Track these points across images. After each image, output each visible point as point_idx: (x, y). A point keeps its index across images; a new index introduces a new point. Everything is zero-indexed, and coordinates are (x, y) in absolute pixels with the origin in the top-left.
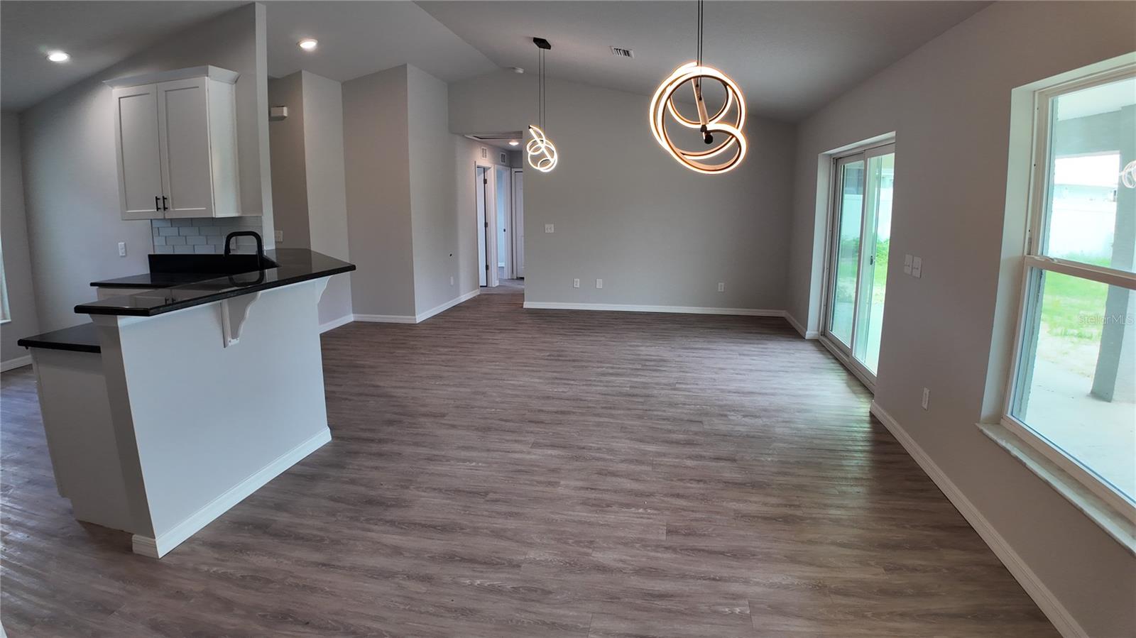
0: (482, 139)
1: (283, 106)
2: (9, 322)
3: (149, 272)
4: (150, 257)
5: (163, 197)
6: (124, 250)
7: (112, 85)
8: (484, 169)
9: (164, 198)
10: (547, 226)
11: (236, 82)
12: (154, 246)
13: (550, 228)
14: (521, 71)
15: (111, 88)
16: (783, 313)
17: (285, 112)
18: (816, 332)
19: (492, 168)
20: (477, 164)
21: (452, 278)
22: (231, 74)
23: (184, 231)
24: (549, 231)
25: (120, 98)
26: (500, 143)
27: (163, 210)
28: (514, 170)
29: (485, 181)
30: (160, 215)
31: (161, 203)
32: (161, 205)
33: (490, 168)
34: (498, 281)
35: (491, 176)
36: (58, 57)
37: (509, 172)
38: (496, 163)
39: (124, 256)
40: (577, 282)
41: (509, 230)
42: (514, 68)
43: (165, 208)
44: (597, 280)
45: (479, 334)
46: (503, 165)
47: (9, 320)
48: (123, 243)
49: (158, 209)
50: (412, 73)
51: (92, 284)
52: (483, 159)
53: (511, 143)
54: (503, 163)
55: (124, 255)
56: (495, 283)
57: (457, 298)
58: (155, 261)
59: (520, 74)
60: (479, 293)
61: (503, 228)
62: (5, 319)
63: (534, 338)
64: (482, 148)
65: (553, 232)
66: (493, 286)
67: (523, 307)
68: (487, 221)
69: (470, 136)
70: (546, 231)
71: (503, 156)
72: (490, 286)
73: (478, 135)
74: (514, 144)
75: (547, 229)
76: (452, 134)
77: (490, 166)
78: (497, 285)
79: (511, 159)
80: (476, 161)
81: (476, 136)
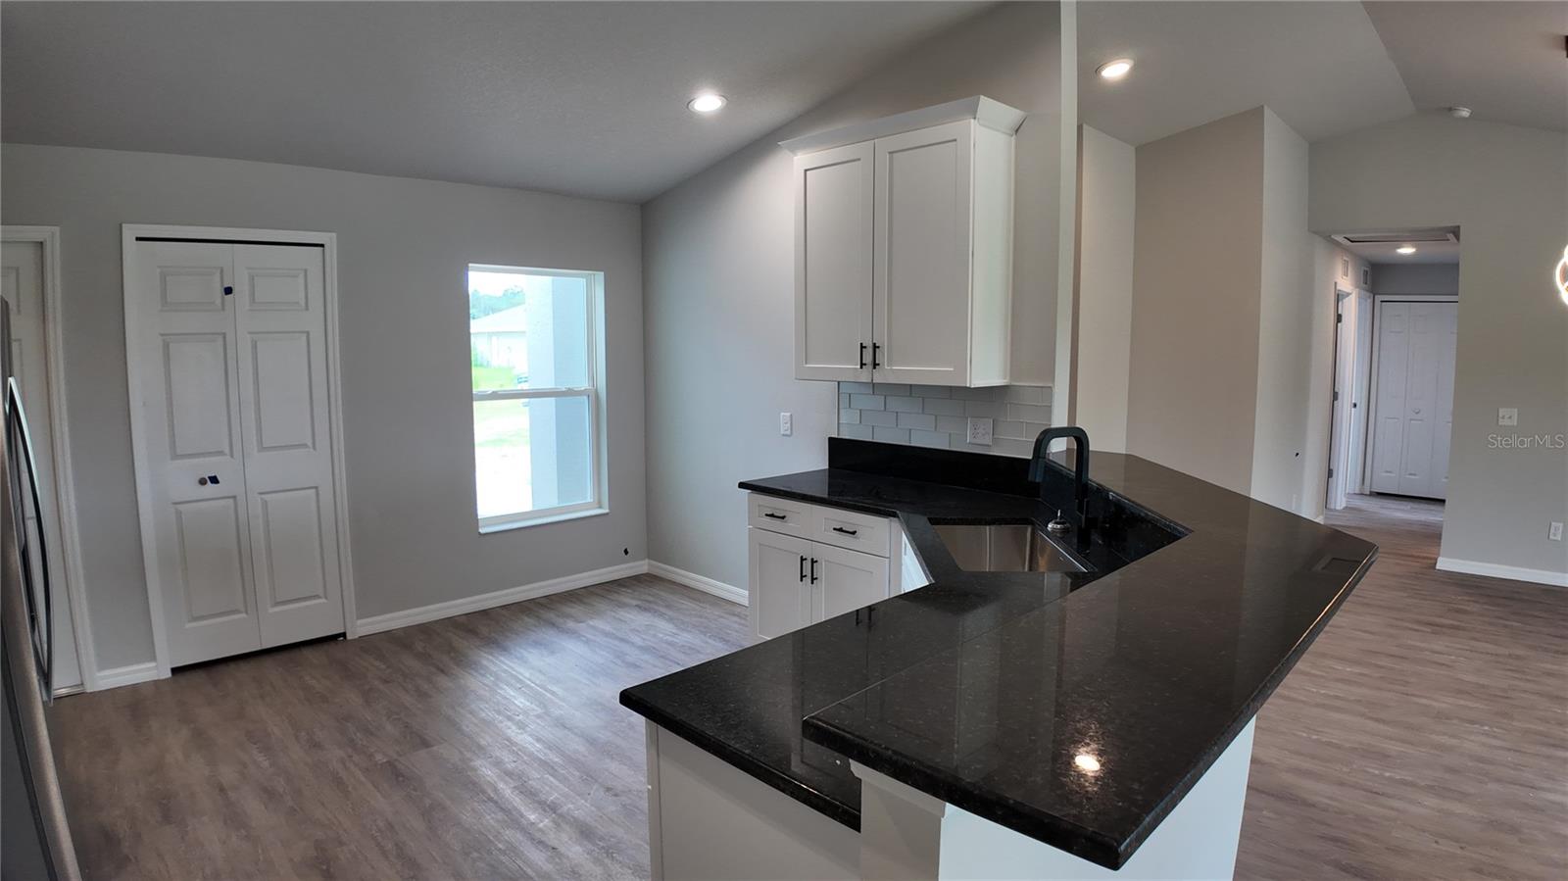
0: (1350, 242)
2: (607, 514)
3: (827, 467)
4: (831, 440)
5: (875, 344)
6: (789, 425)
7: (793, 149)
9: (875, 347)
10: (1502, 412)
11: (1017, 131)
12: (839, 423)
13: (1509, 416)
14: (1465, 113)
15: (791, 154)
19: (1353, 296)
20: (1338, 288)
21: (1294, 495)
22: (1009, 114)
23: (895, 403)
24: (1507, 422)
25: (806, 171)
27: (871, 367)
28: (1379, 298)
29: (1341, 319)
30: (865, 376)
31: (871, 355)
32: (868, 359)
33: (1348, 294)
34: (1344, 499)
35: (1348, 307)
36: (708, 103)
37: (1370, 301)
38: (1357, 287)
39: (786, 435)
40: (1557, 529)
41: (1362, 406)
42: (1450, 109)
43: (875, 365)
47: (607, 511)
48: (788, 414)
49: (862, 365)
50: (1272, 124)
51: (742, 485)
52: (1345, 280)
53: (1399, 250)
54: (1365, 285)
55: (788, 432)
56: (1340, 502)
58: (839, 448)
59: (1464, 119)
61: (1354, 402)
62: (600, 507)
63: (1518, 657)
64: (1345, 258)
65: (1515, 424)
66: (1338, 508)
67: (1437, 568)
68: (1336, 390)
69: (1339, 238)
70: (1500, 420)
71: (1366, 272)
72: (1333, 507)
73: (1353, 235)
74: (1407, 250)
75: (1503, 418)
76: (1315, 233)
77: (1349, 291)
78: (1344, 505)
79: (1378, 277)
80: (1336, 283)
81: (1348, 236)
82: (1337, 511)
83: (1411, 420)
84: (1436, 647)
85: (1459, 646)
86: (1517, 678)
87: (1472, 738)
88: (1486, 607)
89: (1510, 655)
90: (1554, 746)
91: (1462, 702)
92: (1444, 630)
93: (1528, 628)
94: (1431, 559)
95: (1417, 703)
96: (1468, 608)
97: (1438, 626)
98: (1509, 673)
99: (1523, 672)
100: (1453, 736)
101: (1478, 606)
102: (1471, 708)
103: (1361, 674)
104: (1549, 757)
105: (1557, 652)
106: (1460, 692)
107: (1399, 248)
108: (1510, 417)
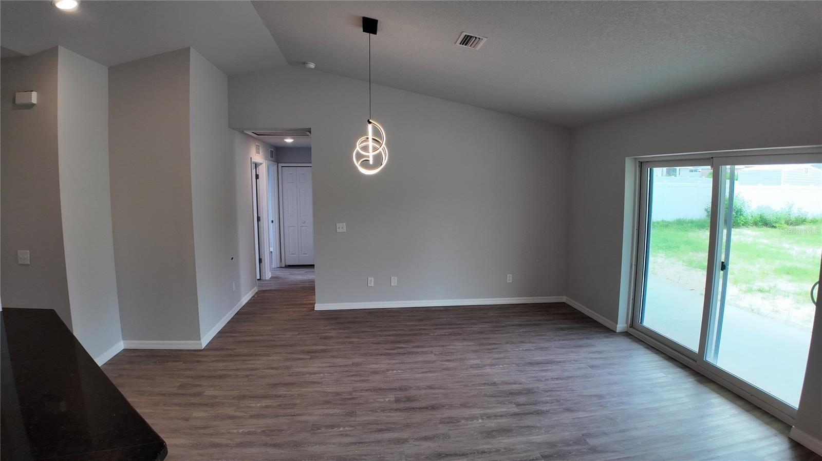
0: (259, 136)
1: (32, 91)
8: (256, 164)
10: (338, 225)
14: (312, 66)
16: (563, 299)
17: (34, 98)
18: (625, 325)
19: (264, 165)
20: (253, 160)
21: (234, 283)
24: (341, 230)
26: (275, 140)
28: (280, 165)
29: (257, 177)
33: (261, 164)
34: (270, 273)
35: (263, 171)
37: (275, 167)
38: (266, 159)
40: (371, 280)
41: (276, 221)
42: (304, 63)
44: (392, 278)
45: (288, 364)
46: (272, 161)
50: (196, 62)
52: (257, 156)
53: (285, 140)
54: (271, 159)
56: (268, 275)
57: (240, 303)
59: (311, 69)
60: (257, 291)
61: (271, 220)
63: (357, 364)
64: (256, 144)
65: (345, 231)
66: (267, 279)
67: (315, 310)
68: (259, 216)
69: (249, 133)
70: (337, 230)
71: (272, 152)
72: (264, 279)
73: (259, 131)
74: (289, 141)
75: (339, 228)
76: (233, 129)
77: (261, 162)
78: (270, 276)
79: (278, 154)
80: (251, 158)
81: (255, 132)
82: (266, 280)
83: (301, 227)
84: (312, 370)
85: (325, 365)
86: (357, 381)
87: (334, 441)
88: (340, 331)
89: (353, 364)
90: (381, 430)
91: (327, 411)
92: (316, 354)
93: (363, 341)
94: (311, 304)
95: (299, 422)
96: (330, 335)
97: (313, 352)
98: (353, 378)
99: (360, 375)
100: (321, 444)
101: (335, 331)
102: (332, 415)
103: (267, 407)
104: (379, 442)
105: (377, 355)
106: (327, 402)
107: (286, 139)
108: (342, 228)
